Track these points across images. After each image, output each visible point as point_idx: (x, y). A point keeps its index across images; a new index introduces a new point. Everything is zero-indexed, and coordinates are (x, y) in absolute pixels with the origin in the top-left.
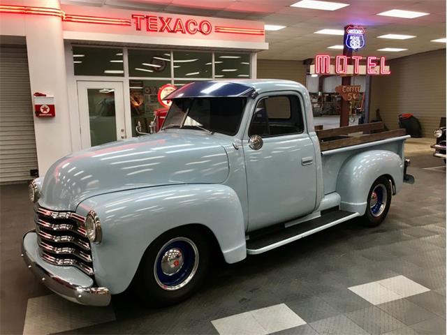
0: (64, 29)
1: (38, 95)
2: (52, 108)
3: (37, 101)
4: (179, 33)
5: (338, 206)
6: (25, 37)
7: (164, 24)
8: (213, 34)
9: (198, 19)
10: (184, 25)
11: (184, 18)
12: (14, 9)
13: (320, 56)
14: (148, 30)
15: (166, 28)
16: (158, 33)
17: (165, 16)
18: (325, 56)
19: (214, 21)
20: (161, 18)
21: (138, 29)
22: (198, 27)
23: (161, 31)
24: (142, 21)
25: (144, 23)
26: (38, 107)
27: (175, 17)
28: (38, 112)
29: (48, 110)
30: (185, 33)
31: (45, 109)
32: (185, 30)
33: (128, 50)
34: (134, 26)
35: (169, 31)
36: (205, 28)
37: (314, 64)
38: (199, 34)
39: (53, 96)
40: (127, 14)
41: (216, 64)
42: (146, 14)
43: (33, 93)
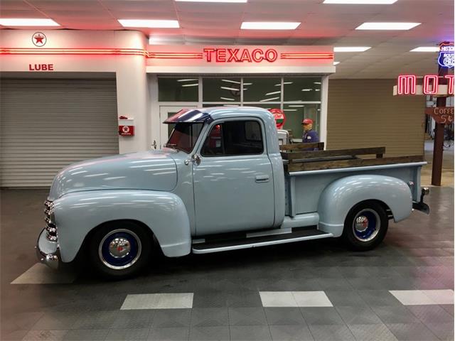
0: (146, 64)
1: (122, 118)
2: (132, 128)
3: (121, 123)
4: (246, 62)
5: (316, 226)
6: (115, 73)
7: (232, 55)
8: (279, 60)
9: (264, 48)
10: (251, 54)
11: (251, 49)
12: (109, 51)
13: (403, 77)
14: (217, 61)
15: (233, 58)
16: (226, 63)
17: (233, 48)
18: (410, 77)
19: (280, 49)
20: (229, 50)
21: (209, 61)
22: (263, 56)
23: (229, 61)
24: (212, 54)
25: (214, 55)
26: (121, 127)
27: (242, 48)
28: (121, 132)
29: (128, 130)
30: (251, 61)
31: (126, 129)
32: (251, 58)
33: (203, 79)
34: (205, 58)
35: (236, 61)
36: (271, 56)
37: (396, 84)
38: (264, 61)
39: (132, 119)
40: (200, 49)
41: (284, 85)
42: (216, 47)
43: (119, 116)
